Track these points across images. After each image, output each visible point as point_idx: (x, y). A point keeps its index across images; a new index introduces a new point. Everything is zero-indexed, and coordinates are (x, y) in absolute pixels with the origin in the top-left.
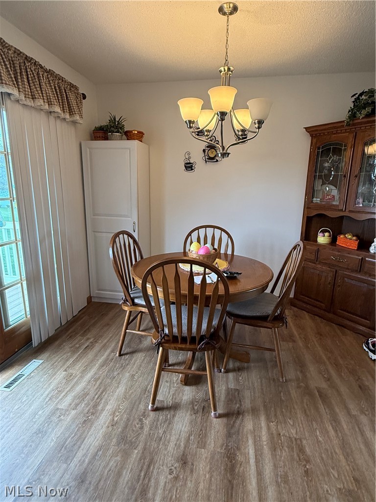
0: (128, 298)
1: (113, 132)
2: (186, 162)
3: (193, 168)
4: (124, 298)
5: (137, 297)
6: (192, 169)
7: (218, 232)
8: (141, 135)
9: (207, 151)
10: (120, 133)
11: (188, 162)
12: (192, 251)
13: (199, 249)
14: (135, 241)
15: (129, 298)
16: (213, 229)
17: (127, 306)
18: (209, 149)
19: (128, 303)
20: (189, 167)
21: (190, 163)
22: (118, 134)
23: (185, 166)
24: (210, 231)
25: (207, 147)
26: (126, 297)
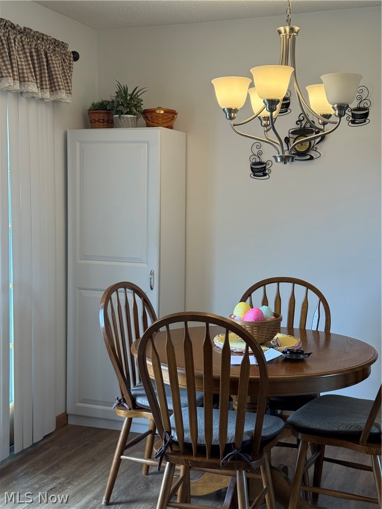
0: (127, 397)
1: (122, 114)
2: (254, 161)
3: (267, 172)
4: (120, 397)
5: (140, 395)
6: (265, 175)
7: (300, 290)
8: (170, 116)
9: (291, 140)
10: (135, 115)
11: (258, 160)
12: (235, 316)
13: (246, 313)
14: (146, 302)
15: (128, 395)
16: (291, 284)
17: (125, 409)
18: (295, 136)
19: (125, 405)
20: (259, 169)
21: (261, 163)
22: (129, 116)
23: (252, 168)
24: (286, 288)
25: (292, 133)
26: (123, 395)
